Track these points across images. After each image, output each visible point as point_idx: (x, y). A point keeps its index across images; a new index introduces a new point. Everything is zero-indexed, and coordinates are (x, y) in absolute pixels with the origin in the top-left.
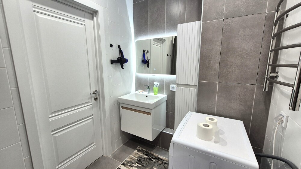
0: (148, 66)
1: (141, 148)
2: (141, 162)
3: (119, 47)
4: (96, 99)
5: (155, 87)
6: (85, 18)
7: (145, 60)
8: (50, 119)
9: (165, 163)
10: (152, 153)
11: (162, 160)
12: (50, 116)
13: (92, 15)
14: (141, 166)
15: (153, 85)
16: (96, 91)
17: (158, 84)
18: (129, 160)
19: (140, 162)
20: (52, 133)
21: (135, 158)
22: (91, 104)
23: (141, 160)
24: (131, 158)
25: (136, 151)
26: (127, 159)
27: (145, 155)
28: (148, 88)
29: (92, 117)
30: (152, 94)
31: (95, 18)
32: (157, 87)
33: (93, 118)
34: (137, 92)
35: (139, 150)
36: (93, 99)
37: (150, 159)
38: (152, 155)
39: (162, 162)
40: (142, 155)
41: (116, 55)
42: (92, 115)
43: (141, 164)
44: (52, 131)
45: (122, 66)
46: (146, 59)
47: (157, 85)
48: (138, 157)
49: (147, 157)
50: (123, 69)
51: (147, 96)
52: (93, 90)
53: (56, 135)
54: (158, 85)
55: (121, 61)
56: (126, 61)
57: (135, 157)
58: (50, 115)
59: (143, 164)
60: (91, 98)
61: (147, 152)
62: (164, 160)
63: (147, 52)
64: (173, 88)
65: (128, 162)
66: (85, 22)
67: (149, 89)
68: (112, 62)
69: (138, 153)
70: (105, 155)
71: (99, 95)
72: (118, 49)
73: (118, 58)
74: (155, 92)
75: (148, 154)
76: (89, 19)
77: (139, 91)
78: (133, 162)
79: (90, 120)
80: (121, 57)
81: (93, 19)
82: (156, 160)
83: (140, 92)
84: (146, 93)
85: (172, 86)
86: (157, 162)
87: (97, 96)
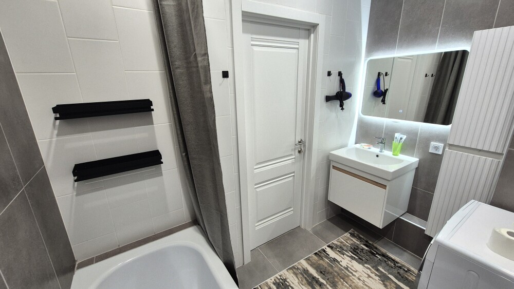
0: (383, 101)
1: (356, 232)
2: (358, 253)
3: (340, 74)
4: (299, 152)
5: (395, 143)
6: (299, 38)
7: (379, 91)
8: (255, 170)
9: (400, 267)
10: (375, 245)
11: (393, 261)
12: (255, 167)
13: (307, 32)
14: (356, 257)
15: (392, 138)
16: (301, 140)
17: (404, 137)
18: (339, 244)
19: (356, 252)
20: (255, 187)
21: (347, 244)
22: (294, 157)
23: (357, 249)
24: (342, 242)
25: (347, 235)
26: (335, 242)
27: (364, 245)
28: (382, 143)
29: (293, 174)
30: (387, 153)
31: (312, 35)
32: (401, 143)
33: (294, 176)
34: (358, 146)
35: (352, 235)
36: (297, 151)
37: (373, 254)
38: (376, 248)
39: (395, 265)
40: (359, 243)
41: (334, 89)
42: (294, 172)
43: (357, 255)
44: (256, 185)
45: (342, 105)
46: (382, 89)
47: (401, 138)
48: (352, 244)
49: (366, 248)
50: (343, 109)
51: (377, 156)
52: (298, 139)
53: (258, 190)
54: (403, 140)
55: (341, 96)
56: (349, 96)
57: (347, 242)
58: (255, 165)
59: (360, 257)
60: (295, 149)
61: (367, 242)
62: (398, 263)
63: (384, 75)
64: (437, 148)
65: (337, 246)
66: (298, 45)
67: (384, 143)
68: (328, 99)
69: (352, 239)
70: (303, 227)
71: (305, 146)
72: (338, 78)
73: (338, 92)
74: (394, 151)
75: (368, 245)
76: (305, 38)
77: (363, 144)
78: (345, 248)
79: (291, 178)
80: (342, 90)
81: (308, 37)
82: (384, 258)
83: (363, 146)
84: (376, 150)
85: (433, 144)
86: (385, 261)
87: (302, 148)
